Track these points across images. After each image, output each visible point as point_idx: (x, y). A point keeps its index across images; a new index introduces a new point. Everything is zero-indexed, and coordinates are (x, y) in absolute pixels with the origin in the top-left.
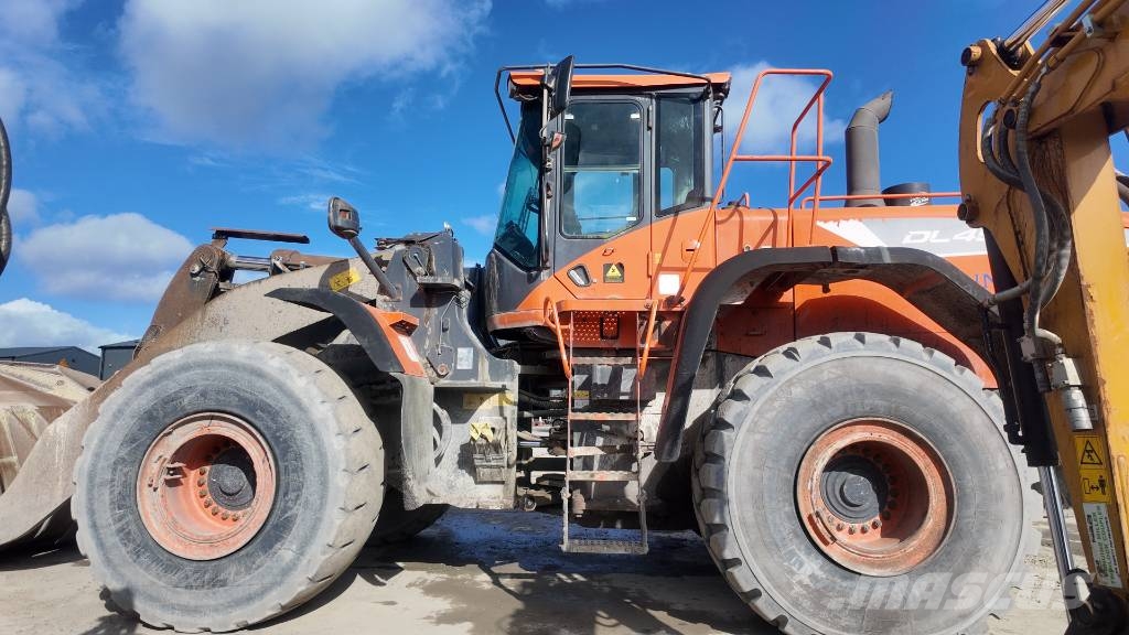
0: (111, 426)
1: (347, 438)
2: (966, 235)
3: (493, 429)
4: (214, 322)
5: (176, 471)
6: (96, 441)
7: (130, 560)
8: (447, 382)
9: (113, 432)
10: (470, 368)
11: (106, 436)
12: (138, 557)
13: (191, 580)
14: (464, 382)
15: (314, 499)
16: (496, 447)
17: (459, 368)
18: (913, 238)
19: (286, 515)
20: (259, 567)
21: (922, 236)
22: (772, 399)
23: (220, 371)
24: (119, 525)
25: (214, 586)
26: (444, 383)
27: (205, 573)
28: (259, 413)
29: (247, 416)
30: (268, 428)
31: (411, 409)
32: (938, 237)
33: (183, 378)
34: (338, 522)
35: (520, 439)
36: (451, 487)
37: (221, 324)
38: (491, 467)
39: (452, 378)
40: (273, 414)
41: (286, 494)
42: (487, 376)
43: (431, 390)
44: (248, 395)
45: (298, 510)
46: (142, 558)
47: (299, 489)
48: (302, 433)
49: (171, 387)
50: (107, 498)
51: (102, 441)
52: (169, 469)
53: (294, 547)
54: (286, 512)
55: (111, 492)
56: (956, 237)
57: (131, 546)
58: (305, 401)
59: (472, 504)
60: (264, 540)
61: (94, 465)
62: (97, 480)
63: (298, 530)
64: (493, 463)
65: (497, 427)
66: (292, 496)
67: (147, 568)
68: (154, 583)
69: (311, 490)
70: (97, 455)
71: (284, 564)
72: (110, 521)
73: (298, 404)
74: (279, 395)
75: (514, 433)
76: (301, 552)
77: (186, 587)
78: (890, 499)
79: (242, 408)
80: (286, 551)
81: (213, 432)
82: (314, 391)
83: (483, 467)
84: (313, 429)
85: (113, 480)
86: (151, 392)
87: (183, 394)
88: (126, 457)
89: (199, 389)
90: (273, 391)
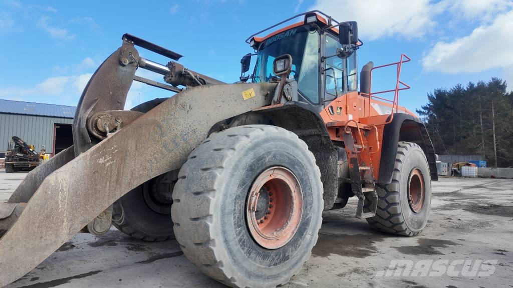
0: (232, 175)
6: (224, 185)
7: (247, 257)
9: (233, 179)
11: (229, 182)
12: (250, 254)
13: (275, 260)
19: (307, 217)
20: (299, 245)
24: (239, 237)
25: (285, 260)
27: (280, 255)
28: (296, 166)
30: (299, 174)
40: (301, 167)
41: (306, 207)
45: (311, 214)
46: (252, 255)
47: (311, 204)
48: (311, 177)
50: (232, 221)
51: (227, 185)
53: (310, 233)
55: (234, 217)
57: (246, 248)
58: (312, 161)
60: (299, 232)
61: (224, 202)
62: (227, 211)
63: (312, 224)
66: (309, 207)
67: (255, 260)
68: (260, 267)
69: (315, 204)
70: (225, 195)
71: (307, 242)
72: (235, 235)
73: (309, 162)
76: (312, 235)
77: (274, 265)
80: (308, 236)
81: (276, 177)
85: (235, 210)
87: (266, 156)
88: (240, 194)
89: (273, 153)
90: (302, 155)
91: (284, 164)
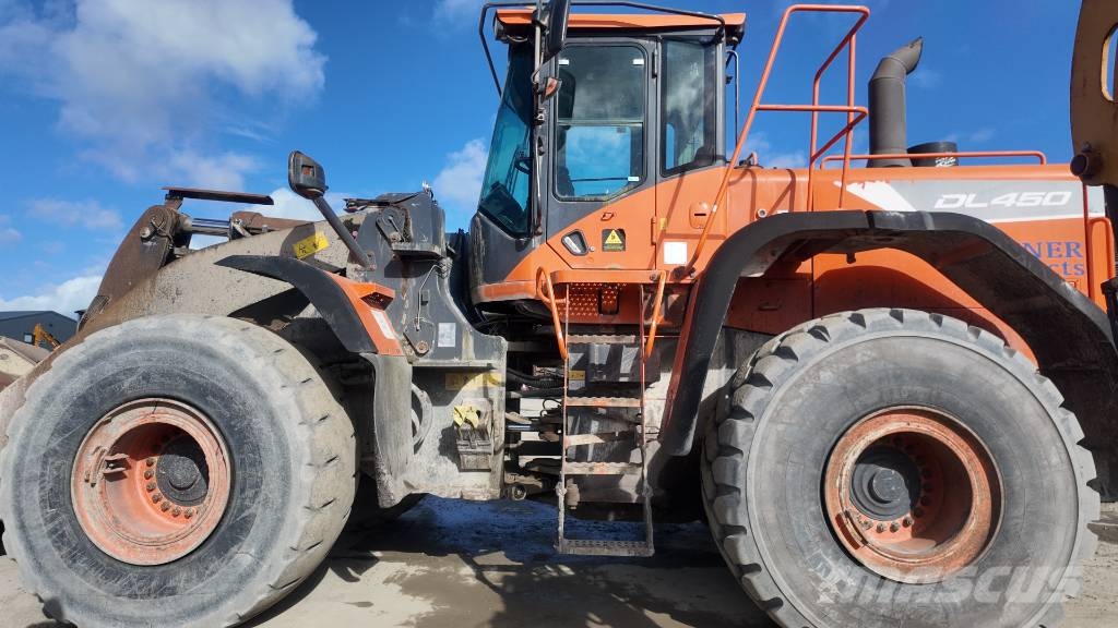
0: (40, 413)
1: (312, 426)
2: (1006, 199)
3: (479, 413)
4: (165, 293)
5: (117, 463)
6: (22, 430)
7: (65, 566)
8: (426, 361)
9: (42, 421)
10: (454, 345)
11: (34, 424)
12: (74, 561)
13: (135, 588)
14: (447, 361)
15: (275, 497)
16: (482, 432)
17: (440, 345)
18: (948, 201)
19: (244, 515)
20: (213, 573)
21: (956, 201)
22: (797, 385)
23: (165, 350)
24: (51, 526)
25: (162, 594)
26: (423, 362)
27: (151, 580)
28: (210, 398)
29: (196, 402)
30: (221, 415)
31: (385, 393)
32: (974, 202)
33: (123, 358)
34: (302, 523)
35: (508, 422)
36: (433, 475)
37: (174, 294)
38: (476, 454)
39: (432, 357)
40: (226, 399)
41: (243, 491)
42: (471, 353)
43: (409, 369)
44: (198, 379)
45: (256, 509)
46: (78, 564)
47: (257, 485)
48: (260, 422)
49: (108, 368)
50: (36, 494)
51: (29, 430)
52: (109, 462)
53: (253, 551)
54: (243, 511)
55: (42, 488)
56: (996, 201)
57: (65, 550)
58: (263, 386)
59: (455, 494)
60: (218, 543)
61: (21, 458)
62: (25, 475)
63: (257, 532)
64: (479, 450)
65: (483, 410)
66: (249, 493)
67: (84, 575)
68: (94, 592)
69: (271, 487)
70: (24, 447)
71: (241, 570)
72: (41, 521)
73: (254, 387)
74: (233, 379)
75: (501, 416)
76: (261, 556)
77: (130, 596)
78: (922, 494)
79: (191, 392)
80: (244, 556)
81: (157, 421)
82: (273, 374)
83: (468, 453)
84: (273, 418)
85: (43, 475)
86: (85, 375)
87: (123, 377)
88: (58, 448)
89: (141, 371)
90: (227, 374)
91: (175, 394)
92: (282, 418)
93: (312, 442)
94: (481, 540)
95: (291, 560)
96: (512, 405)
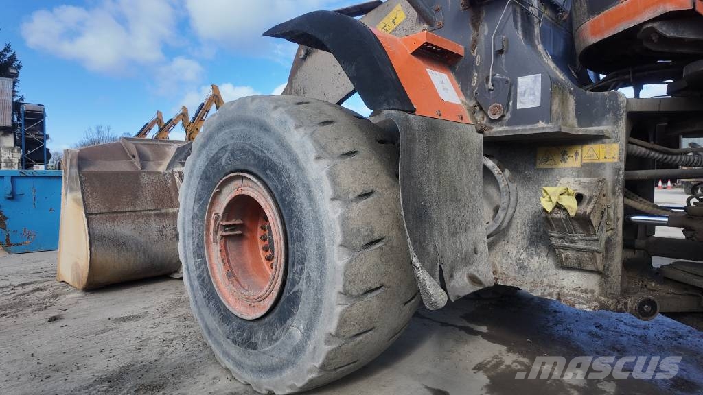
3: (579, 198)
5: (234, 227)
7: (205, 303)
8: (501, 129)
9: (190, 191)
10: (538, 104)
11: (187, 194)
12: (209, 302)
13: (236, 335)
14: (528, 127)
15: (314, 274)
16: (583, 221)
17: (519, 106)
19: (295, 289)
20: (277, 339)
23: (240, 127)
24: (198, 272)
25: (248, 346)
26: (498, 130)
27: (244, 331)
28: (268, 172)
29: (261, 176)
30: (276, 189)
33: (220, 138)
34: (339, 309)
35: (628, 211)
36: (523, 267)
38: (578, 250)
39: (509, 124)
40: (278, 172)
41: (293, 265)
42: (572, 119)
43: (479, 138)
44: (259, 153)
45: (302, 285)
46: (211, 305)
47: (302, 261)
48: (301, 196)
49: (214, 148)
50: (191, 247)
52: (226, 226)
53: (302, 327)
54: (294, 286)
55: (193, 243)
57: (205, 292)
58: (301, 157)
59: (550, 294)
60: (280, 312)
61: (184, 219)
63: (304, 309)
64: (581, 245)
65: (586, 194)
66: (297, 268)
67: (213, 314)
68: (217, 329)
69: (312, 264)
70: (185, 210)
71: (295, 343)
72: (194, 267)
73: (295, 161)
74: (281, 152)
75: (617, 204)
76: (309, 329)
77: (233, 340)
79: (256, 165)
80: (296, 330)
81: (243, 193)
82: (309, 145)
83: (565, 248)
84: (310, 192)
85: (193, 232)
86: (204, 155)
87: (221, 155)
88: (198, 213)
89: (230, 148)
90: (276, 147)
91: (249, 168)
92: (316, 192)
93: (344, 221)
94: (600, 337)
95: (333, 347)
96: (638, 189)
